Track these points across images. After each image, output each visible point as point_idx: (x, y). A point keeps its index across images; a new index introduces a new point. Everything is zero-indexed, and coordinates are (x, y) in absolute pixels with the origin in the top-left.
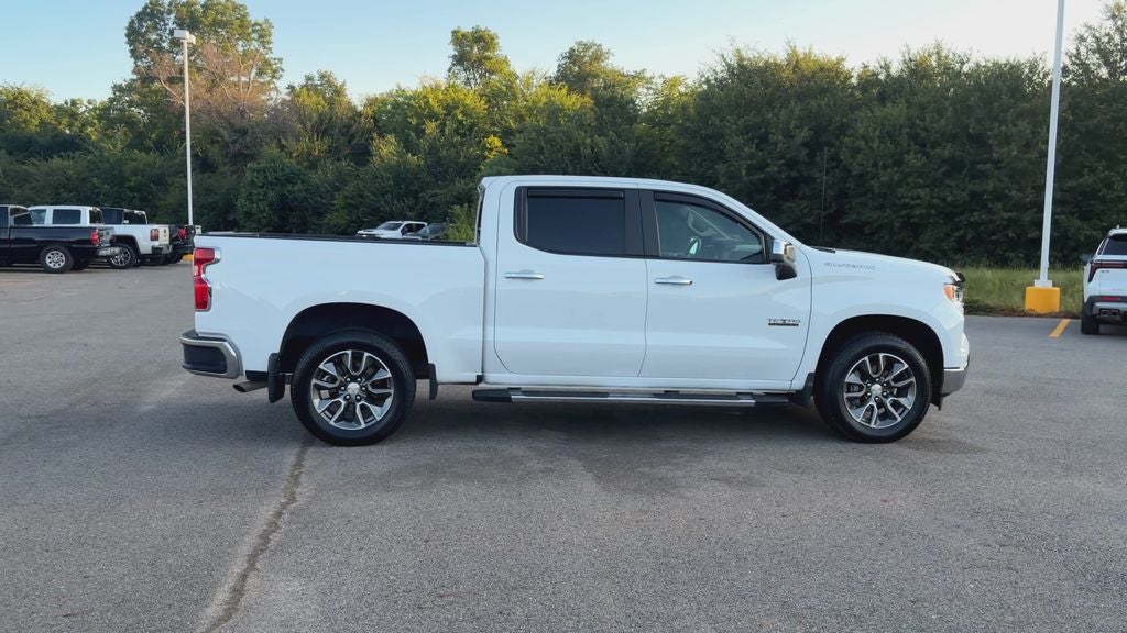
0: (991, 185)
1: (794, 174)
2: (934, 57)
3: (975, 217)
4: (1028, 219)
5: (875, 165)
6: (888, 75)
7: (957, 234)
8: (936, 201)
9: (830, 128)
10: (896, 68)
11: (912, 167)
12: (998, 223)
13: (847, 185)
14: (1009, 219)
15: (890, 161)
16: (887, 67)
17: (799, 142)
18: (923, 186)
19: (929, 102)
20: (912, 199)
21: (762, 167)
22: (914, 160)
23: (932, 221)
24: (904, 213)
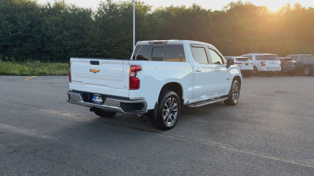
0: (87, 41)
1: (26, 34)
2: (62, 3)
3: (83, 49)
4: (96, 50)
5: (54, 34)
6: (50, 7)
7: (79, 54)
8: (73, 45)
9: (36, 21)
10: (52, 5)
11: (65, 35)
12: (89, 51)
13: (44, 39)
14: (92, 50)
15: (58, 33)
16: (49, 5)
17: (27, 25)
18: (69, 41)
19: (66, 17)
20: (67, 44)
21: (16, 31)
22: (66, 33)
23: (71, 50)
24: (64, 48)
